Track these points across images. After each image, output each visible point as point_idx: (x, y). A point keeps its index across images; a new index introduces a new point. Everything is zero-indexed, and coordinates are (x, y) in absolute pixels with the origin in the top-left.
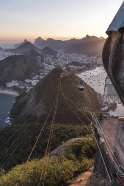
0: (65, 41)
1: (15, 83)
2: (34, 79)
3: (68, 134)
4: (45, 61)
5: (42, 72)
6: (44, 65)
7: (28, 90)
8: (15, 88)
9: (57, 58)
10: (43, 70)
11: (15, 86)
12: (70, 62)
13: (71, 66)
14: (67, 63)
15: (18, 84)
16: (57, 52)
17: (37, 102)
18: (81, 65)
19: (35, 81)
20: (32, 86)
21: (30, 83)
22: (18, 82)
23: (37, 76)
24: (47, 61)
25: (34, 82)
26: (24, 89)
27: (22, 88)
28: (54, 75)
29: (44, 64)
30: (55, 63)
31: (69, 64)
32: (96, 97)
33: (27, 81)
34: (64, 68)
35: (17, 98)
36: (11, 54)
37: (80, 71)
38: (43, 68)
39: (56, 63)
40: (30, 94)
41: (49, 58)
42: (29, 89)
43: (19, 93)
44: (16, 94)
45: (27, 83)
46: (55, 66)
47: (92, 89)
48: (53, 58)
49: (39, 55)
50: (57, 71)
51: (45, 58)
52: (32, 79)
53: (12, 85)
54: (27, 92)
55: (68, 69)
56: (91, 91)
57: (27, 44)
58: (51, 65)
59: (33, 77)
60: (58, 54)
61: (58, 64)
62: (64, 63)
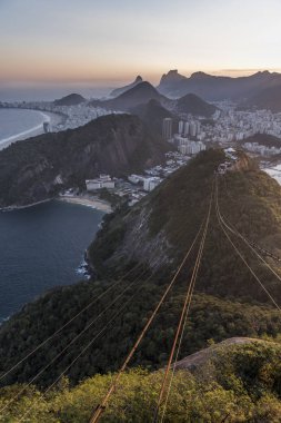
2: (151, 175)
4: (180, 130)
5: (173, 158)
6: (177, 142)
7: (134, 201)
8: (104, 194)
9: (213, 124)
10: (175, 154)
11: (105, 189)
12: (248, 134)
13: (249, 146)
14: (240, 136)
15: (112, 185)
16: (213, 109)
17: (154, 231)
18: (279, 143)
19: (152, 179)
20: (144, 191)
21: (141, 184)
22: (112, 181)
23: (159, 168)
24: (187, 132)
25: (150, 183)
26: (126, 196)
27: (121, 194)
28: (201, 166)
29: (179, 137)
30: (207, 137)
31: (249, 140)
33: (135, 178)
34: (231, 149)
35: (108, 218)
36: (102, 112)
37: (275, 160)
38: (175, 147)
39: (211, 137)
40: (138, 212)
41: (193, 123)
42: (136, 197)
43: (112, 206)
44: (105, 208)
45: (133, 184)
46: (205, 143)
48: (204, 123)
49: (168, 114)
50: (212, 157)
51: (181, 123)
52: (145, 175)
53: (99, 186)
54: (130, 204)
55: (240, 153)
57: (141, 86)
58: (196, 140)
59: (149, 168)
60: (218, 113)
61: (214, 139)
62: (230, 136)
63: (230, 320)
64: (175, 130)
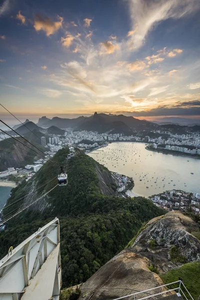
0: (73, 119)
1: (12, 171)
2: (38, 164)
3: (76, 231)
4: (50, 141)
5: (48, 154)
6: (49, 147)
7: (29, 178)
8: (11, 178)
9: (64, 138)
10: (49, 152)
11: (11, 175)
12: (80, 140)
13: (80, 145)
14: (76, 142)
15: (16, 172)
16: (64, 131)
17: (40, 192)
18: (92, 143)
19: (38, 165)
20: (34, 172)
21: (32, 169)
22: (16, 170)
23: (41, 160)
24: (53, 142)
25: (37, 167)
26: (24, 177)
27: (21, 176)
28: (60, 157)
29: (50, 145)
30: (63, 143)
31: (79, 143)
32: (111, 177)
33: (28, 167)
34: (72, 148)
35: (14, 190)
36: (7, 137)
37: (91, 149)
38: (48, 149)
39: (64, 143)
40: (31, 183)
41: (55, 138)
42: (30, 176)
43: (17, 183)
44: (13, 185)
45: (28, 170)
46: (62, 146)
47: (106, 169)
48: (60, 137)
49: (43, 135)
50: (64, 152)
51: (50, 139)
52: (34, 164)
53: (7, 174)
54: (27, 180)
55: (76, 149)
56: (104, 170)
57: (29, 124)
58: (58, 145)
59: (36, 161)
60: (66, 133)
61: (66, 144)
62: (73, 142)
63: (78, 228)
64: (48, 142)
